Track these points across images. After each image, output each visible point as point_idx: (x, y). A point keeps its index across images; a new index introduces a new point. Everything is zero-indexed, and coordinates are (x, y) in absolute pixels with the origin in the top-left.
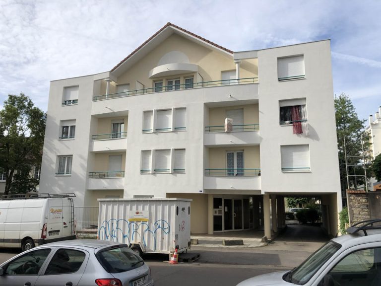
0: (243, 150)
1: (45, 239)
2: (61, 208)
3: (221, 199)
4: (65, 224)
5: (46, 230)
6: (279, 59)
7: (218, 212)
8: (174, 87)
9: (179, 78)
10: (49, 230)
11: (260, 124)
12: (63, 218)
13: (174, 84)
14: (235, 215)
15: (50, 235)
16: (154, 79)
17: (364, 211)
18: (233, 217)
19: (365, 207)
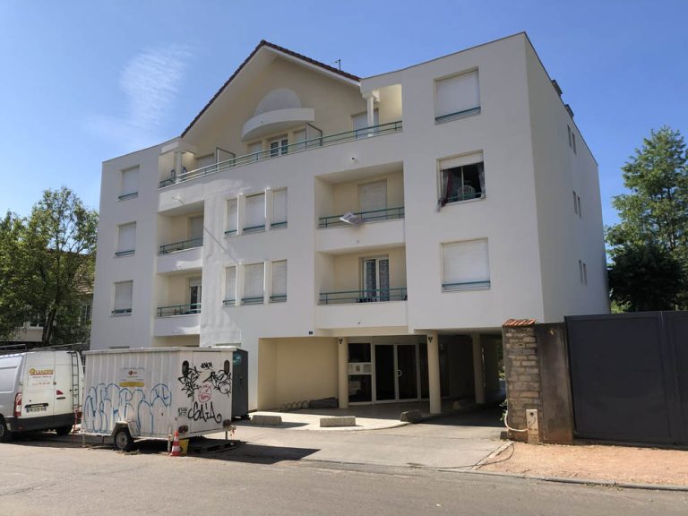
0: (388, 256)
1: (19, 417)
2: (52, 368)
3: (369, 345)
4: (59, 393)
5: (20, 403)
6: (437, 81)
7: (362, 369)
8: (280, 151)
9: (286, 135)
10: (25, 403)
11: (405, 206)
12: (55, 383)
13: (280, 146)
14: (399, 373)
15: (28, 411)
16: (250, 142)
17: (528, 360)
18: (396, 376)
19: (533, 352)
